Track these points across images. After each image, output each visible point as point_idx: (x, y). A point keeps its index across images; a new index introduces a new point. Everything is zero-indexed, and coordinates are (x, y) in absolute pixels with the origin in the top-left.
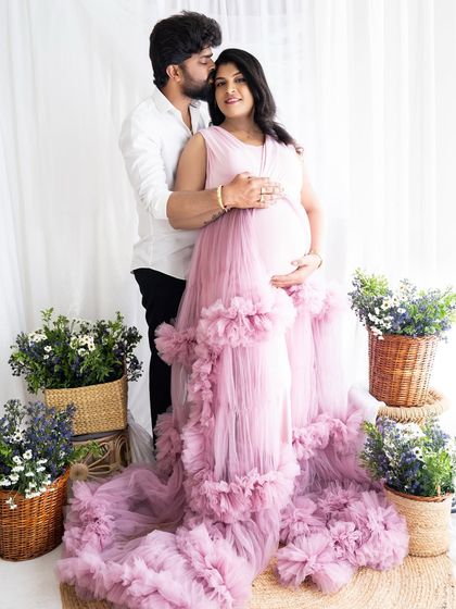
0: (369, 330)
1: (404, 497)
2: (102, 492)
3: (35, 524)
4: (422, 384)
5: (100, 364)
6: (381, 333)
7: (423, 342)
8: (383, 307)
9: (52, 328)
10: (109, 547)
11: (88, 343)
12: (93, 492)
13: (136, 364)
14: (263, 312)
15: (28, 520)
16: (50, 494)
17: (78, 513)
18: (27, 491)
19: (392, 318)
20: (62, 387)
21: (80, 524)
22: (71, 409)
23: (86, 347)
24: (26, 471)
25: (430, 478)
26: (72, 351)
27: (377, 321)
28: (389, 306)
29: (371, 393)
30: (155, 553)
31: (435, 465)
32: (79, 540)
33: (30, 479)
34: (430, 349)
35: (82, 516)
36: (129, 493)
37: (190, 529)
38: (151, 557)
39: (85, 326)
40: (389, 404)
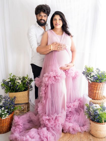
0: (88, 80)
1: (95, 123)
2: (21, 118)
3: (4, 125)
4: (101, 94)
5: (22, 87)
6: (91, 81)
7: (101, 84)
8: (91, 75)
9: (11, 78)
10: (22, 132)
11: (20, 82)
12: (19, 118)
13: (31, 87)
14: (58, 76)
15: (3, 124)
16: (8, 118)
17: (15, 123)
18: (3, 117)
19: (93, 78)
20: (13, 92)
21: (15, 126)
22: (15, 98)
23: (19, 83)
24: (2, 113)
25: (101, 118)
26: (16, 84)
27: (90, 79)
28: (93, 75)
29: (89, 96)
30: (32, 134)
31: (102, 115)
32: (14, 130)
33: (3, 115)
34: (103, 86)
35: (16, 124)
36: (28, 118)
37: (42, 128)
38: (31, 135)
39: (20, 77)
40: (93, 99)
